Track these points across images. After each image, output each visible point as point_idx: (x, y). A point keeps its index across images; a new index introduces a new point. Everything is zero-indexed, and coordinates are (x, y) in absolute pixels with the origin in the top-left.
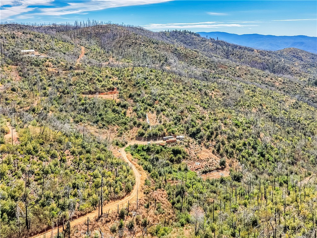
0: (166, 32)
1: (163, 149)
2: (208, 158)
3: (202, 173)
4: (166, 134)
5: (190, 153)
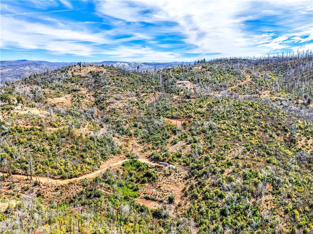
2: (168, 191)
3: (144, 198)
4: (167, 160)
5: (159, 181)
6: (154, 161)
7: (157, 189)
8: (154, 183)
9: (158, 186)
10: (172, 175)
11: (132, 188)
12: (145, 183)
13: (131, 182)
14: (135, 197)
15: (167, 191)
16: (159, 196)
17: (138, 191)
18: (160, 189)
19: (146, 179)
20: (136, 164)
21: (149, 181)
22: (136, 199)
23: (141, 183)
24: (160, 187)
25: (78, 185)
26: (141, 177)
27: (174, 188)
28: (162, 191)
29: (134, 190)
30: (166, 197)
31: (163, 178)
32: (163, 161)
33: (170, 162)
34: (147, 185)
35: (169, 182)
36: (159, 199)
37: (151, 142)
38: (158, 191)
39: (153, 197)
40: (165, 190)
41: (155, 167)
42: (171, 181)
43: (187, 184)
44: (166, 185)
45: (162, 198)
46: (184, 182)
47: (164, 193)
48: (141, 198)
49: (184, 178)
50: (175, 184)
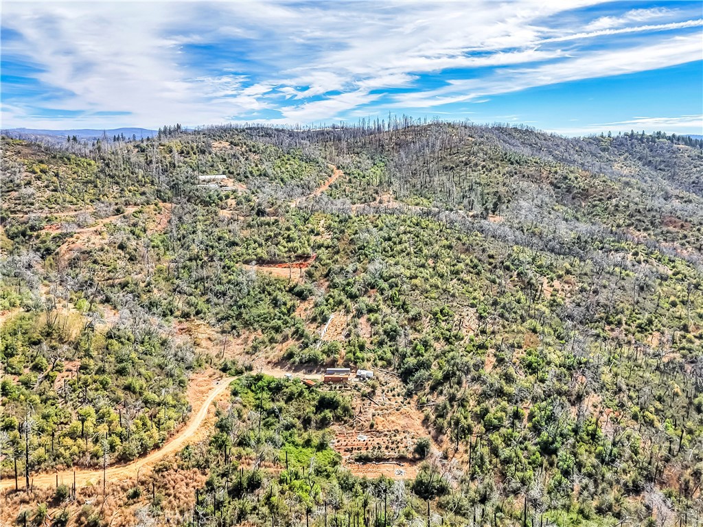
0: (602, 136)
1: (306, 393)
2: (397, 430)
3: (356, 460)
4: (341, 362)
5: (360, 412)
6: (306, 368)
7: (368, 432)
8: (351, 421)
9: (367, 424)
10: (378, 392)
11: (308, 443)
12: (327, 425)
14: (336, 463)
15: (394, 431)
16: (387, 448)
17: (328, 448)
18: (378, 432)
19: (328, 413)
21: (338, 419)
24: (372, 426)
25: (182, 469)
26: (313, 413)
27: (403, 421)
28: (386, 435)
29: (316, 447)
30: (403, 445)
31: (364, 405)
32: (333, 363)
33: (352, 365)
34: (336, 427)
35: (382, 410)
36: (392, 453)
37: (256, 326)
38: (375, 438)
39: (375, 453)
40: (390, 431)
41: (326, 381)
42: (385, 407)
43: (421, 406)
44: (383, 419)
45: (397, 450)
46: (409, 403)
47: (394, 438)
48: (350, 463)
49: (404, 394)
50: (398, 412)
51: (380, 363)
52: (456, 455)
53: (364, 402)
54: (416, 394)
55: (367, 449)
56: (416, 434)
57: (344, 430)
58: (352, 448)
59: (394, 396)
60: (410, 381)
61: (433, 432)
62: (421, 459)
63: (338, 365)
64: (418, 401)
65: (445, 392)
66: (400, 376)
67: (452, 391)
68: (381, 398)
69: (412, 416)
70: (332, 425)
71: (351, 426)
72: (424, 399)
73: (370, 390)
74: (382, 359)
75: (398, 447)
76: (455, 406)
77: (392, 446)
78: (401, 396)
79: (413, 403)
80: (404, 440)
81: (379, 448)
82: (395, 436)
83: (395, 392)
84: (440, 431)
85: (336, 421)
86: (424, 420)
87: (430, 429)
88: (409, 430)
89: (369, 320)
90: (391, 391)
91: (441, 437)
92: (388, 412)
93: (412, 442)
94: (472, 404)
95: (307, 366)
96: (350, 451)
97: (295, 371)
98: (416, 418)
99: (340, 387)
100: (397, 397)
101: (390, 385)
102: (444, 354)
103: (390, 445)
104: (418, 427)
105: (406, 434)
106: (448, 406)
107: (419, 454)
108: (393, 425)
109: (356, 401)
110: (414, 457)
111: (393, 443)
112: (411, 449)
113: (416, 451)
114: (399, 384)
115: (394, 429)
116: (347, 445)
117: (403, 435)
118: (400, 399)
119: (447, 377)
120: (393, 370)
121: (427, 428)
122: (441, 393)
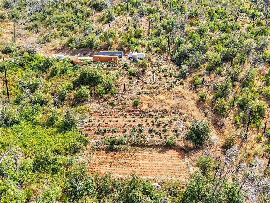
2: (166, 110)
4: (115, 46)
5: (125, 90)
7: (130, 111)
8: (112, 99)
9: (130, 103)
10: (149, 71)
11: (50, 122)
12: (83, 102)
13: (40, 108)
14: (75, 150)
15: (162, 111)
16: (150, 131)
17: (74, 129)
18: (142, 111)
19: (85, 90)
20: (35, 63)
21: (97, 96)
22: (80, 158)
23: (74, 105)
24: (135, 105)
26: (69, 89)
27: (173, 102)
28: (151, 116)
29: (58, 127)
30: (172, 129)
31: (130, 83)
32: (107, 47)
33: (125, 49)
34: (93, 105)
35: (150, 88)
36: (156, 139)
37: (54, 25)
38: (137, 119)
39: (133, 137)
40: (157, 111)
41: (95, 61)
42: (154, 86)
43: (195, 87)
44: (150, 98)
45: (163, 135)
46: (182, 84)
47: (160, 120)
48: (97, 149)
49: (176, 75)
50: (169, 92)
51: (154, 49)
52: (244, 144)
53: (131, 81)
54: (190, 75)
55: (125, 131)
56: (189, 116)
57: (102, 108)
58: (105, 130)
59: (165, 76)
60: (184, 64)
61: (210, 114)
62: (195, 149)
63: (111, 49)
64: (192, 82)
65: (223, 73)
66: (174, 61)
67: (233, 71)
68: (151, 77)
69: (185, 96)
70: (90, 102)
71: (111, 104)
72: (200, 80)
73: (139, 70)
74: (156, 46)
75: (165, 131)
76: (237, 87)
77: (158, 129)
78: (173, 78)
79: (186, 84)
80: (173, 122)
81: (140, 131)
82: (162, 117)
83: (167, 73)
84: (219, 113)
85: (95, 98)
86: (200, 101)
87: (207, 111)
88: (181, 111)
89: (149, 18)
90: (163, 72)
91: (221, 120)
92: (157, 91)
93: (184, 125)
94: (258, 85)
95: (82, 51)
96: (102, 133)
97: (72, 54)
98: (189, 98)
99: (107, 66)
100: (168, 78)
101: (163, 67)
102: (221, 40)
103: (155, 128)
104: (192, 108)
105: (177, 116)
106: (230, 86)
107: (194, 141)
108: (160, 104)
109: (123, 79)
110: (187, 146)
111: (158, 125)
112: (183, 134)
113: (189, 137)
114: (172, 67)
115: (162, 109)
116: (99, 125)
117: (172, 117)
118: (173, 79)
119: (227, 58)
120: (167, 56)
121: (203, 109)
122: (219, 74)
